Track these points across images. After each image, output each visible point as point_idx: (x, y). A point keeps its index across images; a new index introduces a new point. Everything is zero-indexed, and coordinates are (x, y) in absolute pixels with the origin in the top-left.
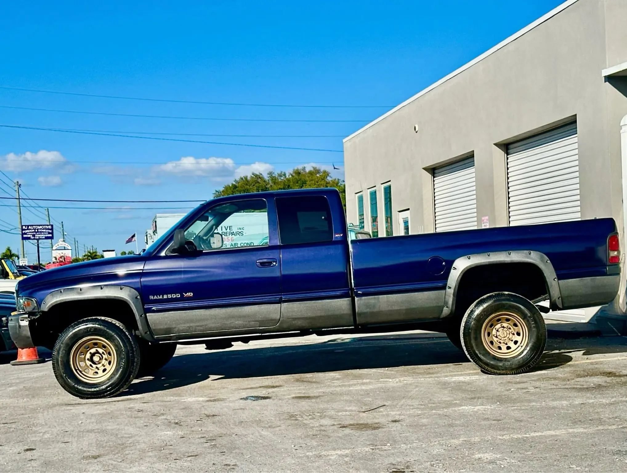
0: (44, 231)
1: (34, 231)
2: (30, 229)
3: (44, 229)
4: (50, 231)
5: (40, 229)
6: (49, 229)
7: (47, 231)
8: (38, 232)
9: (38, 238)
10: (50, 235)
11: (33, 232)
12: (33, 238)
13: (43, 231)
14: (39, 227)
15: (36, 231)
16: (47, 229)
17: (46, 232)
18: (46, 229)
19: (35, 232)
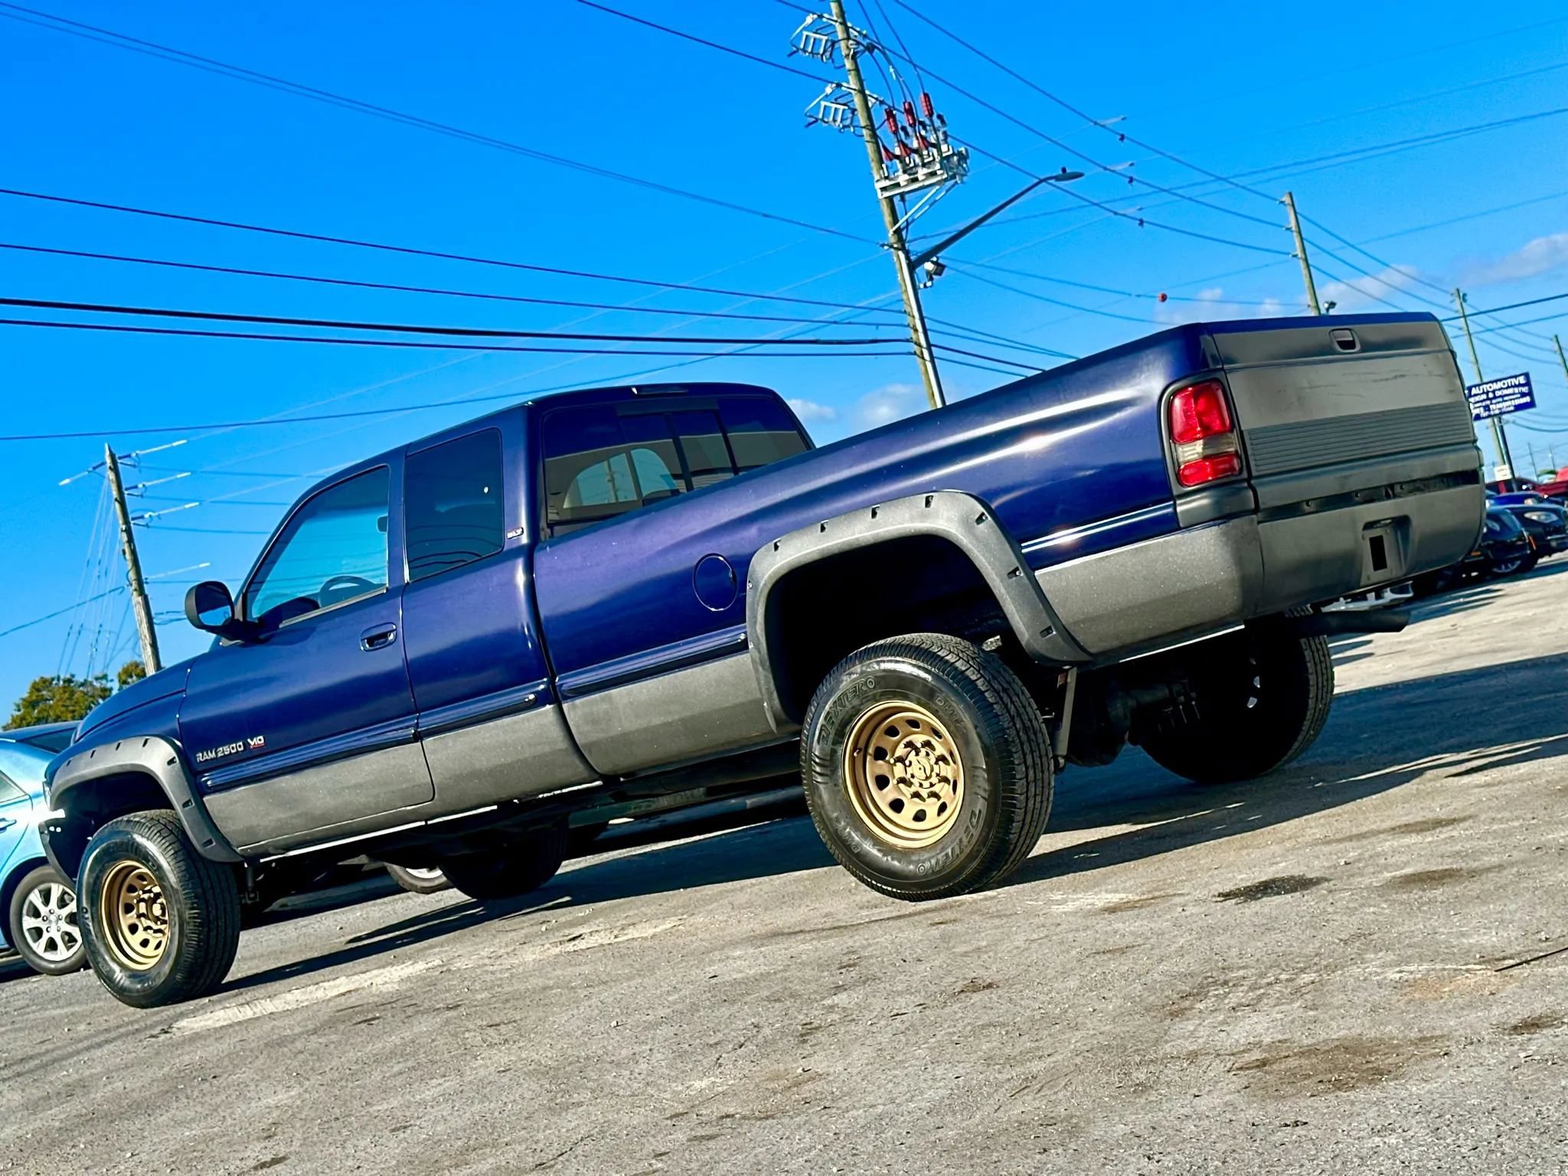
0: (1510, 391)
1: (1484, 397)
2: (1476, 395)
3: (1508, 387)
4: (1525, 389)
5: (1500, 389)
6: (1520, 385)
7: (1516, 390)
8: (1495, 397)
9: (1497, 412)
10: (1527, 399)
11: (1484, 400)
12: (1487, 413)
13: (1506, 392)
14: (1495, 386)
15: (1491, 395)
16: (1516, 386)
17: (1514, 394)
18: (1512, 386)
19: (1488, 399)
